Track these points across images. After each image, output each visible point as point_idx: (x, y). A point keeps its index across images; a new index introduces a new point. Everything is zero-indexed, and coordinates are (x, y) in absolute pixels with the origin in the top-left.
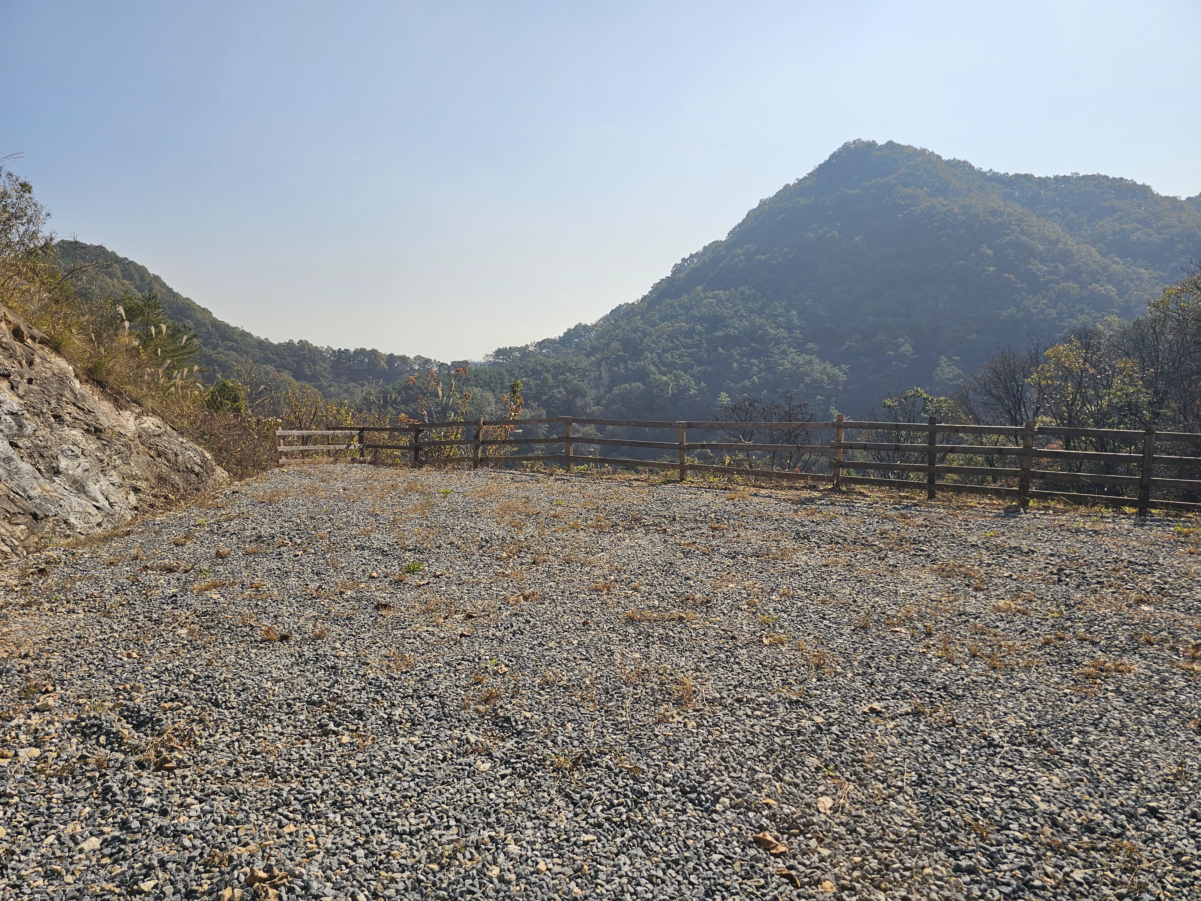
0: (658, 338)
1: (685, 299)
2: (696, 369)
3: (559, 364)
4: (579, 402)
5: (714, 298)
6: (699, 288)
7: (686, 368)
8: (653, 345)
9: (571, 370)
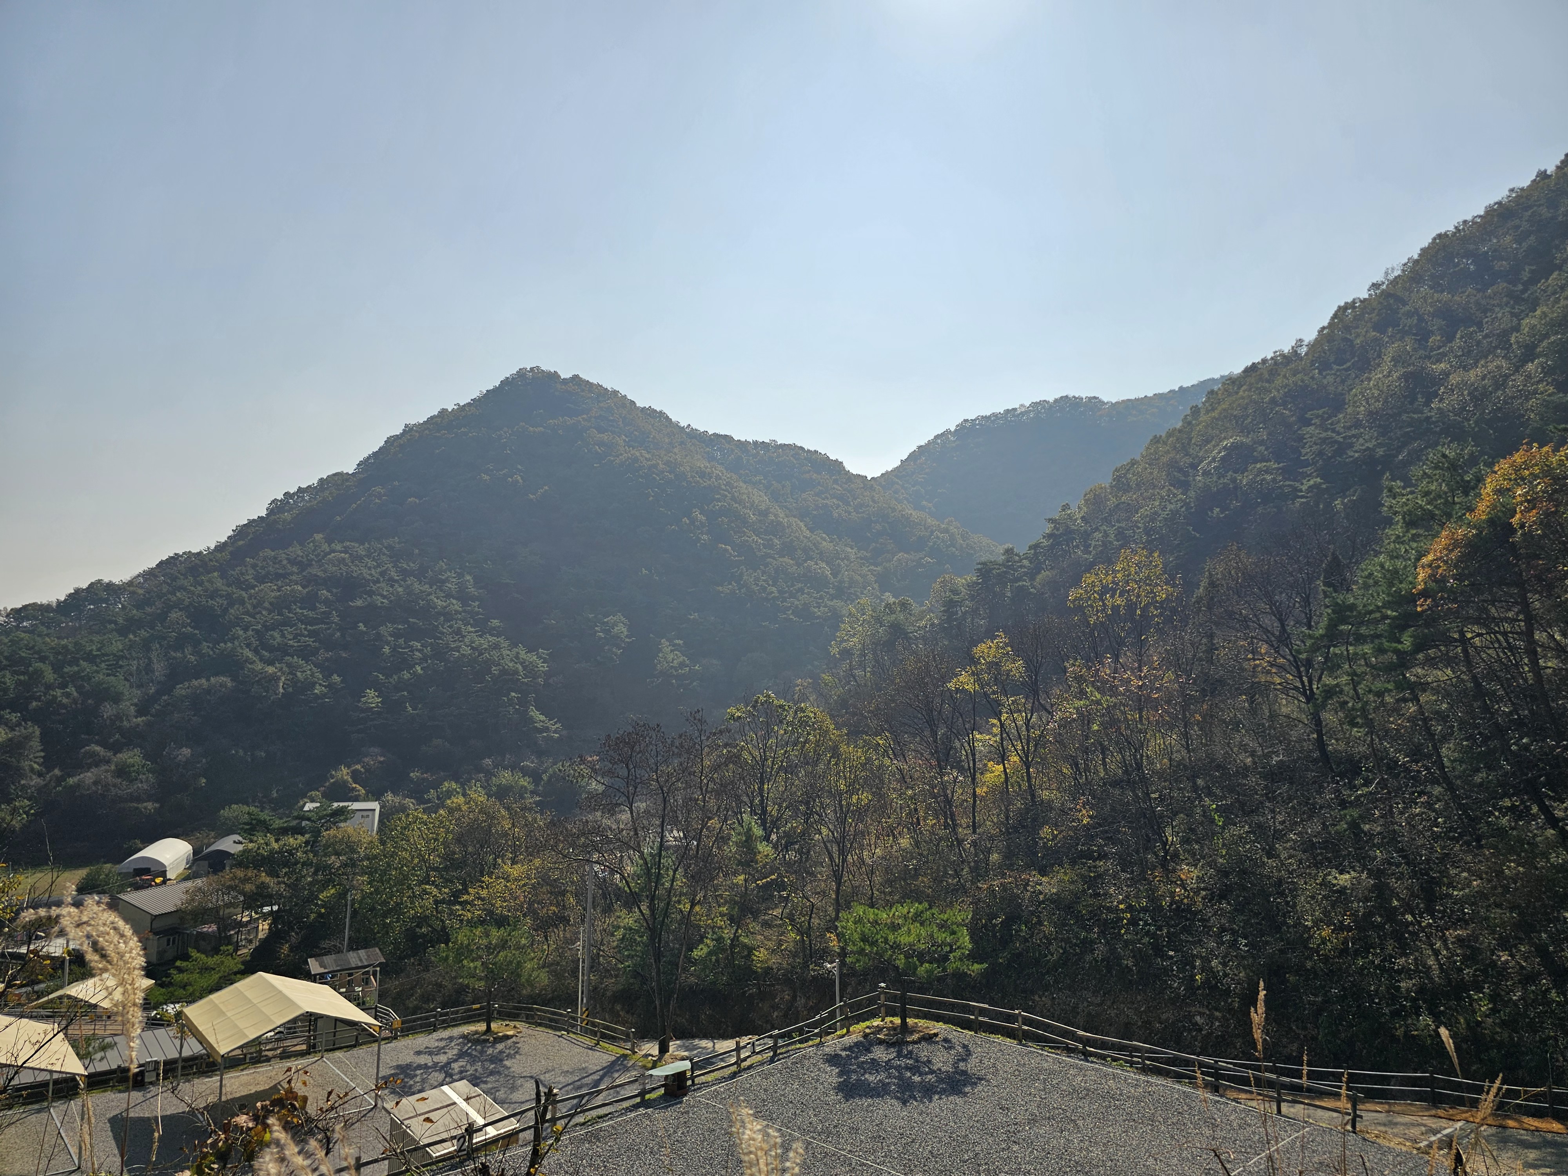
0: (255, 607)
1: (296, 550)
2: (323, 655)
3: (65, 647)
4: (108, 710)
5: (346, 552)
6: (318, 537)
7: (306, 654)
8: (247, 618)
9: (91, 658)
